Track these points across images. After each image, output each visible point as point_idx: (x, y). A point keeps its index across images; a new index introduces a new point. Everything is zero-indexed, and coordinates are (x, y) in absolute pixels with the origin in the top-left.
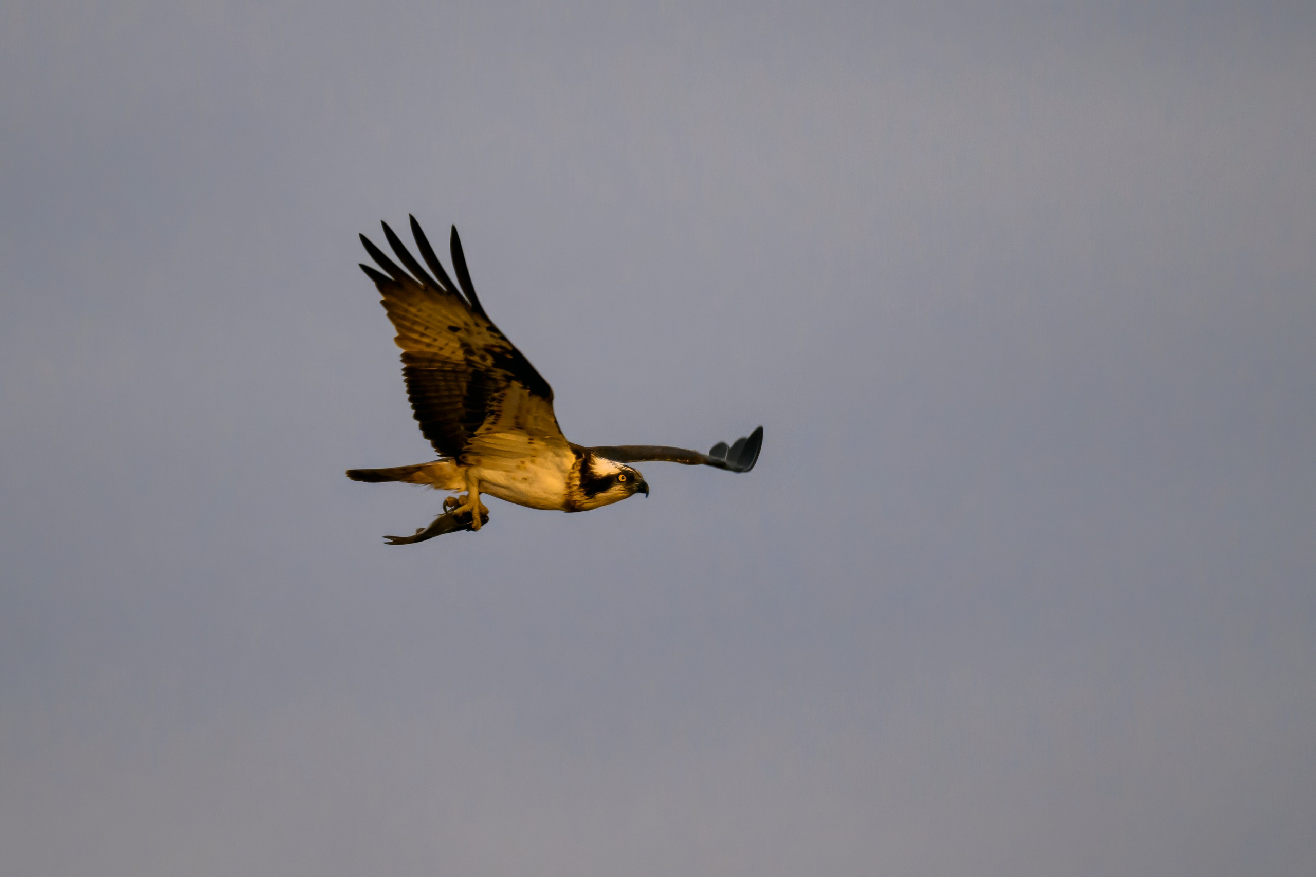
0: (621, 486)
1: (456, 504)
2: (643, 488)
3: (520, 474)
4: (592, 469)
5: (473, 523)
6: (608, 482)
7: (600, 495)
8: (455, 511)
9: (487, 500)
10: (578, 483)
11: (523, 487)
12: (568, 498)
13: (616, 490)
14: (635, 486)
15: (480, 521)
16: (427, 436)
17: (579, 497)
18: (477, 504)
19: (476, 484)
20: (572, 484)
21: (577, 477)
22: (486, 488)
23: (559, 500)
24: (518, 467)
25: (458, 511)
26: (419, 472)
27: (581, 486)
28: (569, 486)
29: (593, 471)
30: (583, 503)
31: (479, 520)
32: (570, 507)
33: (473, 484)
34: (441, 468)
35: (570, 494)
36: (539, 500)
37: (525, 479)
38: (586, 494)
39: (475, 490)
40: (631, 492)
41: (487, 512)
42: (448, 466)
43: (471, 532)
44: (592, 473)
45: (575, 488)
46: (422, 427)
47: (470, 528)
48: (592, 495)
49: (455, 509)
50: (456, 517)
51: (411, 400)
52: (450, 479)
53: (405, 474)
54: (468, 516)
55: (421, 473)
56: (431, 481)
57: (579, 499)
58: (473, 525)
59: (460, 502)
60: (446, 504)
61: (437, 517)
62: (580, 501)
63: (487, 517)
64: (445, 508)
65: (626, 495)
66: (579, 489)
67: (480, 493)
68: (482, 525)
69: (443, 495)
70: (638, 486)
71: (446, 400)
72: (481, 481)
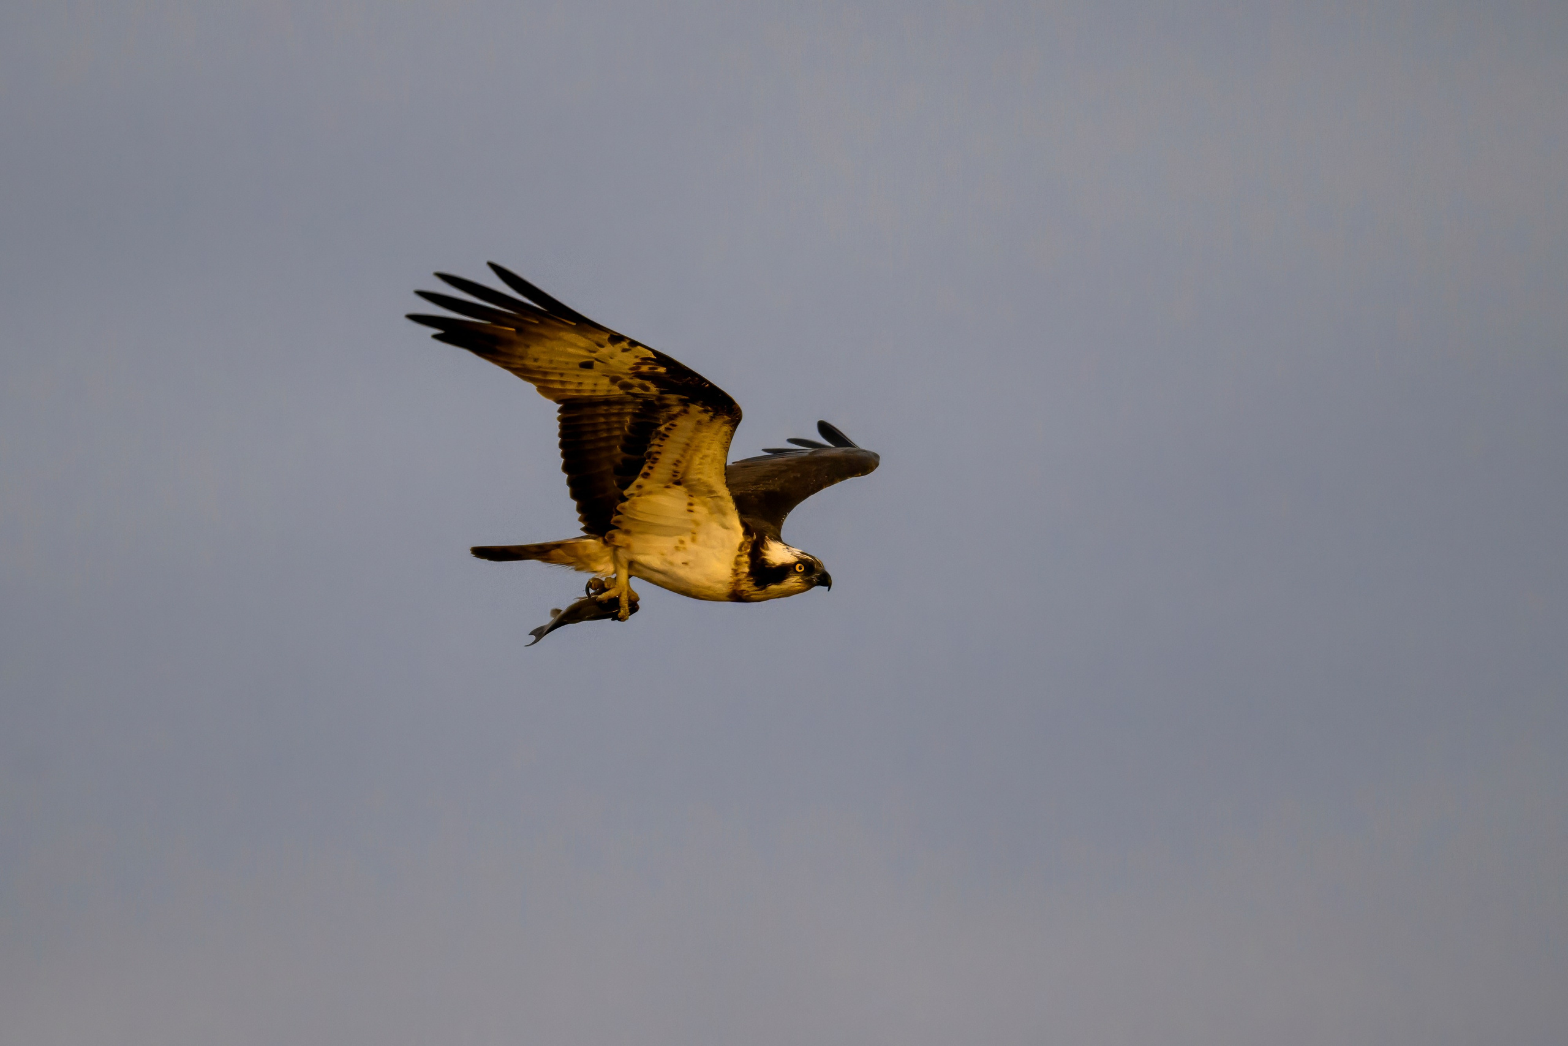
0: (798, 577)
1: (601, 587)
2: (825, 580)
3: (679, 558)
4: (764, 555)
5: (619, 611)
6: (783, 572)
7: (773, 587)
8: (599, 597)
9: (638, 586)
10: (747, 570)
11: (682, 572)
12: (735, 588)
13: (793, 581)
14: (814, 577)
15: (628, 611)
16: (574, 495)
17: (747, 586)
18: (626, 589)
19: (626, 565)
20: (741, 571)
21: (746, 563)
22: (638, 571)
23: (724, 589)
24: (677, 548)
25: (603, 596)
26: (559, 549)
27: (750, 574)
28: (736, 572)
29: (766, 557)
30: (752, 595)
31: (627, 608)
32: (737, 596)
33: (622, 566)
34: (585, 547)
35: (737, 583)
36: (699, 589)
37: (685, 564)
38: (756, 585)
39: (624, 573)
40: (810, 585)
41: (638, 599)
42: (593, 545)
43: (617, 622)
44: (764, 561)
45: (743, 576)
46: (570, 483)
47: (615, 617)
48: (760, 587)
49: (600, 593)
50: (600, 603)
51: (562, 445)
52: (596, 559)
53: (542, 552)
54: (615, 602)
55: (560, 552)
56: (572, 561)
57: (748, 589)
58: (620, 614)
59: (606, 586)
60: (589, 586)
61: (578, 600)
62: (748, 591)
63: (637, 605)
64: (587, 590)
65: (804, 588)
66: (747, 577)
67: (630, 576)
68: (630, 615)
69: (586, 577)
70: (819, 578)
71: (602, 444)
72: (631, 564)
